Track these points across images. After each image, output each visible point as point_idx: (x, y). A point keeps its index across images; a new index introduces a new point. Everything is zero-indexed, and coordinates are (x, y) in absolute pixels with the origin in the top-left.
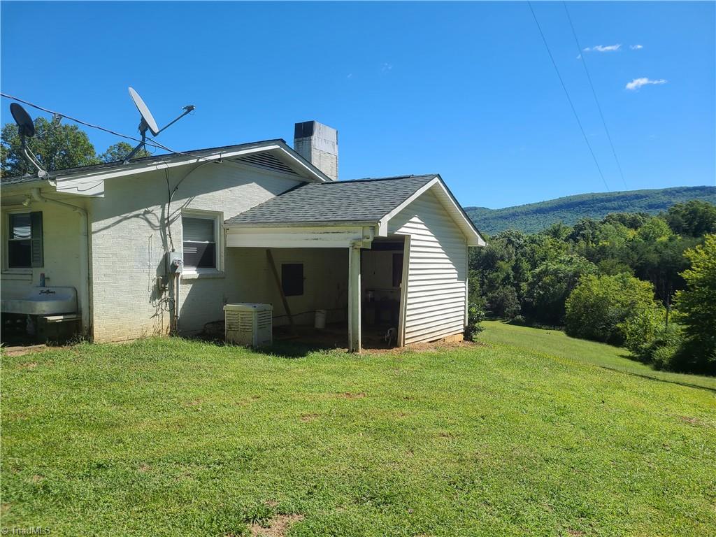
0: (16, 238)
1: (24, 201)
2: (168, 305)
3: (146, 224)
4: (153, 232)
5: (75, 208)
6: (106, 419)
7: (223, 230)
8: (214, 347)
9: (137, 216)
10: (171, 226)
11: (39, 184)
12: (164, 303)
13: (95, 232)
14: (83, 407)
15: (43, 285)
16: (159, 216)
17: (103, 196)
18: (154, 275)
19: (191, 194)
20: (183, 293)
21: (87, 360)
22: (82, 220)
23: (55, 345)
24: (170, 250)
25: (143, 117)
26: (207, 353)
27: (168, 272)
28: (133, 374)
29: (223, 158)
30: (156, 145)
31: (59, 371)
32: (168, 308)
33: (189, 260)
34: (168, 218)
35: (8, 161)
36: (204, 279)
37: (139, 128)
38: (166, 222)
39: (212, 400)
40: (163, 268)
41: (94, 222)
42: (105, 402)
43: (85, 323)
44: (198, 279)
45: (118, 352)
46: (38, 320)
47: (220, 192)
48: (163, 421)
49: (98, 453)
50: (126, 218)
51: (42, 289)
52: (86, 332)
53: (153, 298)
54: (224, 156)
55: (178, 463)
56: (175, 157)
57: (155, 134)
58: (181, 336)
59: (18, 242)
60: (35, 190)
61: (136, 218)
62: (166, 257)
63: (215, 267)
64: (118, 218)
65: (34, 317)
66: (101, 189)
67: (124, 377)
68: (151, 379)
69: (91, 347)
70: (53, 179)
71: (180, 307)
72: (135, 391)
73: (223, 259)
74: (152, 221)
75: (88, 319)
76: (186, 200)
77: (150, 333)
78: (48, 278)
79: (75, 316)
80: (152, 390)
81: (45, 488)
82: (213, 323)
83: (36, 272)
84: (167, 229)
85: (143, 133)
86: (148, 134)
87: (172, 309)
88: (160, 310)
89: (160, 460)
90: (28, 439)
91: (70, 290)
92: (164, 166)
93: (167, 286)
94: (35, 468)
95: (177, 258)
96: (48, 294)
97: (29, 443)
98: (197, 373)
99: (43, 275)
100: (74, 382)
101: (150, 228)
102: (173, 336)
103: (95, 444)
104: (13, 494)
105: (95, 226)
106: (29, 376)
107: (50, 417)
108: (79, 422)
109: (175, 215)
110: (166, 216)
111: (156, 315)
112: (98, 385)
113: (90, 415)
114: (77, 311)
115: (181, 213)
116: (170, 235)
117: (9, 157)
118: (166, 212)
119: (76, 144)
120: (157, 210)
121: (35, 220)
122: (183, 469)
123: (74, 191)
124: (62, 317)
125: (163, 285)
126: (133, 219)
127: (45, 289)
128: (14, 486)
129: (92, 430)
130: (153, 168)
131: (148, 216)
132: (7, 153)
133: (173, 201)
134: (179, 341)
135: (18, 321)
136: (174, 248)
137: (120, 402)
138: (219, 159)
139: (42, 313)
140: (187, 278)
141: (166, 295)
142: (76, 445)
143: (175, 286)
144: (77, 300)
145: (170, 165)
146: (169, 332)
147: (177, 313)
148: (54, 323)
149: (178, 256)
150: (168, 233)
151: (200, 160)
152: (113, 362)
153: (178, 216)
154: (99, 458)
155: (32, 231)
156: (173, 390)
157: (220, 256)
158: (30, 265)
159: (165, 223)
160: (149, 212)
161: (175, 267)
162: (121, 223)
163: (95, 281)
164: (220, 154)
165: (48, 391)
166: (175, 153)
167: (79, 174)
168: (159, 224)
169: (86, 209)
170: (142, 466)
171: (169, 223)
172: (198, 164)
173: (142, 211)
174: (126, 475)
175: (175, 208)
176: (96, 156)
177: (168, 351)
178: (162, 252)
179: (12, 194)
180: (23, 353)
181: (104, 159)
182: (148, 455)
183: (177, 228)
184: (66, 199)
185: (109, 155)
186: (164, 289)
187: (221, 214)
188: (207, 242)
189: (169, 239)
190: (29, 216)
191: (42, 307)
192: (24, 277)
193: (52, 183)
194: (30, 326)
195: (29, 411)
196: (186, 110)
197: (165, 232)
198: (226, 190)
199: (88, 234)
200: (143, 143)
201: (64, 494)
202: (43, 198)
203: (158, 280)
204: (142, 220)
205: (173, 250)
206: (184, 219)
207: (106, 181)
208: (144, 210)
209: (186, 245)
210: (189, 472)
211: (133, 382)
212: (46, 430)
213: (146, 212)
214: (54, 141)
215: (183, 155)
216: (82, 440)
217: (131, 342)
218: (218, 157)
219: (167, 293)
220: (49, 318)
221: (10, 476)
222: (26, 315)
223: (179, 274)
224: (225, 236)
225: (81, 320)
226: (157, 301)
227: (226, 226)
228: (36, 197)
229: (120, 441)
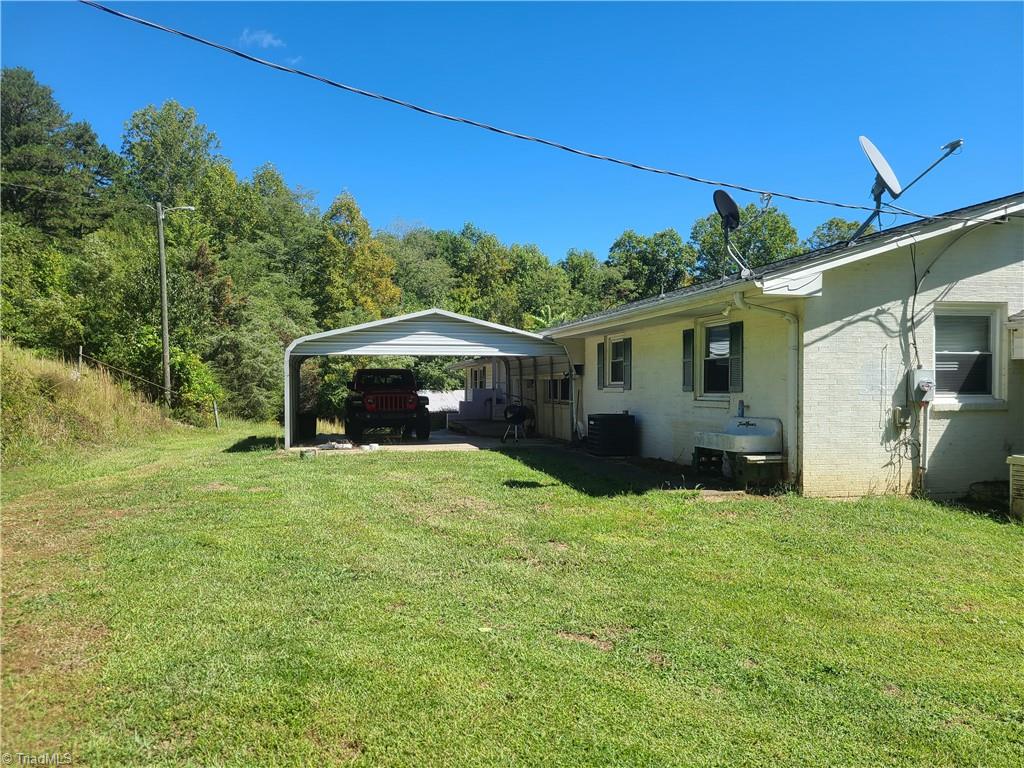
0: (712, 356)
1: (724, 310)
2: (909, 451)
3: (878, 329)
4: (889, 341)
5: (784, 313)
6: (830, 606)
7: (1006, 333)
8: (989, 523)
9: (865, 319)
10: (916, 331)
11: (741, 287)
12: (903, 447)
13: (806, 345)
14: (798, 582)
15: (742, 415)
16: (899, 315)
17: (820, 294)
18: (889, 403)
19: (952, 278)
20: (934, 433)
21: (797, 518)
22: (792, 328)
23: (756, 493)
24: (915, 366)
25: (879, 175)
26: (977, 530)
27: (910, 400)
28: (861, 547)
29: (1010, 215)
30: (896, 211)
31: (764, 527)
32: (909, 454)
33: (945, 382)
34: (913, 318)
35: (698, 264)
36: (968, 411)
37: (873, 191)
38: (909, 324)
39: (995, 611)
40: (903, 394)
41: (805, 331)
42: (826, 581)
43: (792, 469)
44: (961, 411)
45: (836, 513)
46: (736, 458)
47: (1003, 270)
48: (915, 627)
49: (824, 651)
50: (850, 323)
51: (741, 420)
52: (793, 480)
53: (887, 438)
54: (1010, 210)
55: (947, 699)
56: (925, 224)
57: (895, 196)
58: (930, 500)
59: (714, 361)
60: (738, 295)
61: (864, 322)
62: (908, 378)
63: (990, 393)
64: (838, 324)
65: (732, 455)
66: (818, 284)
67: (849, 549)
68: (889, 559)
69: (800, 501)
70: (760, 279)
71: (929, 455)
72: (868, 573)
73: (1005, 380)
74: (887, 325)
75: (795, 462)
76: (941, 289)
77: (880, 490)
78: (748, 407)
79: (779, 457)
80: (892, 575)
81: (760, 679)
82: (985, 483)
83: (734, 398)
84: (910, 334)
85: (878, 199)
86: (886, 197)
87: (916, 457)
88: (897, 456)
89: (916, 686)
90: (735, 610)
91: (774, 423)
92: (910, 241)
93: (909, 421)
94: (746, 650)
95: (926, 379)
96: (748, 427)
97: (736, 614)
98: (965, 561)
99: (742, 402)
100: (782, 544)
101: (884, 335)
102: (917, 498)
103: (818, 637)
104: (724, 675)
105: (808, 336)
106: (729, 528)
107: (758, 586)
108: (795, 601)
109: (923, 313)
110: (909, 316)
111: (891, 463)
112: (815, 556)
113: (808, 594)
114: (782, 451)
115: (934, 310)
116: (915, 344)
117: (699, 259)
118: (909, 309)
119: (774, 231)
120: (895, 307)
121: (735, 332)
122: (955, 709)
123: (784, 292)
124: (764, 458)
125: (902, 420)
126: (860, 323)
127: (744, 421)
128: (725, 666)
129: (813, 616)
130: (893, 246)
131: (882, 317)
132: (696, 255)
133: (921, 292)
134: (928, 507)
135: (714, 459)
136: (921, 363)
137: (845, 584)
138: (1003, 218)
139: (740, 450)
140: (942, 410)
141: (906, 434)
142: (793, 632)
143: (922, 421)
144: (782, 436)
145: (919, 238)
146: (910, 490)
147: (924, 464)
148: (755, 465)
149: (926, 375)
150: (911, 341)
151: (970, 223)
152: (831, 526)
153: (927, 316)
154: (827, 658)
155: (731, 348)
156: (927, 581)
157: (1000, 374)
158: (727, 389)
159: (908, 326)
160: (883, 312)
161: (921, 392)
162: (844, 330)
163: (806, 410)
164: (1006, 208)
165: (752, 552)
166: (926, 219)
167: (791, 268)
168: (897, 328)
169: (797, 314)
170: (890, 688)
171: (914, 325)
172: (965, 230)
173: (873, 311)
174: (866, 693)
175: (924, 302)
176: (799, 243)
177: (912, 520)
178: (902, 370)
179: (711, 302)
180: (720, 500)
181: (808, 245)
182: (896, 673)
183: (927, 333)
184: (772, 303)
185: (816, 239)
186: (904, 426)
187: (1003, 306)
188: (977, 353)
189: (912, 351)
190: (727, 328)
191: (742, 443)
192: (721, 405)
193: (758, 284)
194: (726, 467)
195: (733, 573)
196: (948, 150)
197: (906, 340)
198: (1014, 265)
199: (799, 348)
200: (877, 213)
201: (785, 695)
202: (745, 304)
203: (894, 412)
204: (873, 324)
205: (919, 367)
206: (938, 319)
207: (825, 273)
208: (875, 309)
209: (939, 358)
210: (966, 718)
211: (863, 559)
212: (755, 603)
213: (879, 312)
214: (749, 232)
215: (940, 221)
216: (801, 626)
217: (855, 500)
218: (1002, 213)
219: (909, 431)
220: (750, 457)
221: (719, 651)
222: (722, 451)
223: (927, 403)
224: (1010, 342)
225: (787, 464)
226: (893, 443)
227: (1013, 325)
228: (739, 304)
229: (851, 641)
